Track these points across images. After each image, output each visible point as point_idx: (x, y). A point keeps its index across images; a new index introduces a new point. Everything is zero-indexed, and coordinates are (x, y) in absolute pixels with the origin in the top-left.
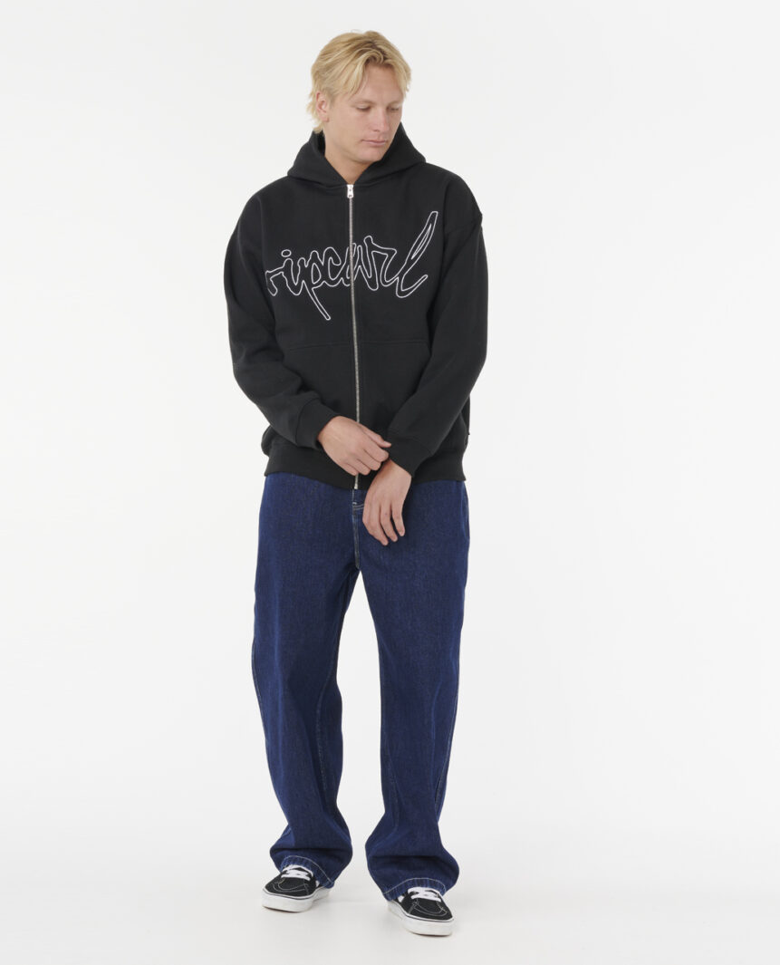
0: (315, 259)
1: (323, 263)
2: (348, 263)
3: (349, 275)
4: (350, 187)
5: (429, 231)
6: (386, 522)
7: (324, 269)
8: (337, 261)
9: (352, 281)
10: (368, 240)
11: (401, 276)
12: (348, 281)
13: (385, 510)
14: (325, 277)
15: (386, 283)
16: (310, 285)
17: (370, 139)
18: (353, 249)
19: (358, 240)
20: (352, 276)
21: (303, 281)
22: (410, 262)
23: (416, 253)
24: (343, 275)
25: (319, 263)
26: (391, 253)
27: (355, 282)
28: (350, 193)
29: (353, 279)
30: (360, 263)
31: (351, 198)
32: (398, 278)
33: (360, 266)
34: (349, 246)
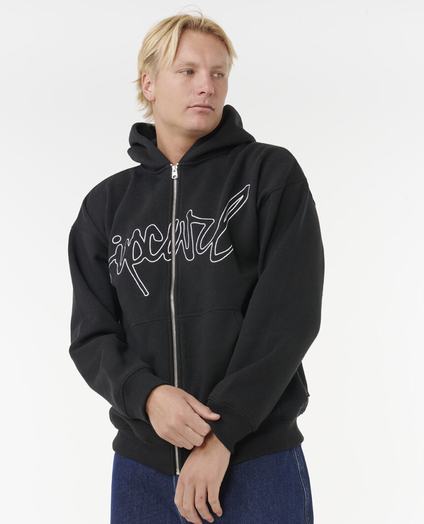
0: (137, 237)
1: (144, 241)
2: (170, 239)
3: (171, 250)
4: (174, 168)
6: (201, 506)
7: (145, 246)
8: (158, 237)
9: (174, 256)
10: (189, 214)
11: (214, 241)
12: (169, 256)
13: (200, 493)
14: (146, 253)
15: (200, 251)
16: (130, 262)
17: (195, 104)
18: (175, 225)
19: (181, 216)
20: (174, 251)
21: (125, 259)
24: (164, 250)
25: (140, 241)
26: (209, 222)
28: (175, 174)
29: (174, 253)
30: (182, 238)
31: (176, 178)
32: (212, 243)
33: (182, 241)
34: (171, 222)
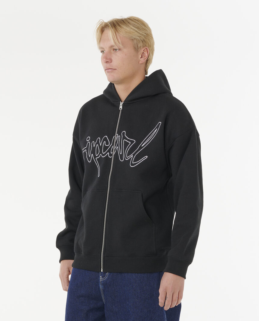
0: (98, 143)
1: (101, 145)
2: (113, 145)
3: (112, 151)
4: (121, 104)
5: (155, 131)
7: (101, 147)
8: (107, 143)
9: (113, 155)
10: (124, 133)
11: (134, 155)
12: (111, 155)
14: (101, 152)
15: (127, 158)
16: (95, 157)
18: (117, 137)
19: (119, 133)
20: (114, 152)
21: (92, 154)
22: (141, 148)
23: (144, 144)
24: (109, 151)
25: (99, 145)
26: (132, 142)
27: (114, 155)
28: (121, 107)
30: (118, 146)
31: (121, 109)
32: (132, 156)
33: (118, 147)
34: (115, 135)
